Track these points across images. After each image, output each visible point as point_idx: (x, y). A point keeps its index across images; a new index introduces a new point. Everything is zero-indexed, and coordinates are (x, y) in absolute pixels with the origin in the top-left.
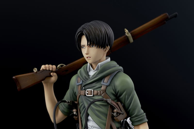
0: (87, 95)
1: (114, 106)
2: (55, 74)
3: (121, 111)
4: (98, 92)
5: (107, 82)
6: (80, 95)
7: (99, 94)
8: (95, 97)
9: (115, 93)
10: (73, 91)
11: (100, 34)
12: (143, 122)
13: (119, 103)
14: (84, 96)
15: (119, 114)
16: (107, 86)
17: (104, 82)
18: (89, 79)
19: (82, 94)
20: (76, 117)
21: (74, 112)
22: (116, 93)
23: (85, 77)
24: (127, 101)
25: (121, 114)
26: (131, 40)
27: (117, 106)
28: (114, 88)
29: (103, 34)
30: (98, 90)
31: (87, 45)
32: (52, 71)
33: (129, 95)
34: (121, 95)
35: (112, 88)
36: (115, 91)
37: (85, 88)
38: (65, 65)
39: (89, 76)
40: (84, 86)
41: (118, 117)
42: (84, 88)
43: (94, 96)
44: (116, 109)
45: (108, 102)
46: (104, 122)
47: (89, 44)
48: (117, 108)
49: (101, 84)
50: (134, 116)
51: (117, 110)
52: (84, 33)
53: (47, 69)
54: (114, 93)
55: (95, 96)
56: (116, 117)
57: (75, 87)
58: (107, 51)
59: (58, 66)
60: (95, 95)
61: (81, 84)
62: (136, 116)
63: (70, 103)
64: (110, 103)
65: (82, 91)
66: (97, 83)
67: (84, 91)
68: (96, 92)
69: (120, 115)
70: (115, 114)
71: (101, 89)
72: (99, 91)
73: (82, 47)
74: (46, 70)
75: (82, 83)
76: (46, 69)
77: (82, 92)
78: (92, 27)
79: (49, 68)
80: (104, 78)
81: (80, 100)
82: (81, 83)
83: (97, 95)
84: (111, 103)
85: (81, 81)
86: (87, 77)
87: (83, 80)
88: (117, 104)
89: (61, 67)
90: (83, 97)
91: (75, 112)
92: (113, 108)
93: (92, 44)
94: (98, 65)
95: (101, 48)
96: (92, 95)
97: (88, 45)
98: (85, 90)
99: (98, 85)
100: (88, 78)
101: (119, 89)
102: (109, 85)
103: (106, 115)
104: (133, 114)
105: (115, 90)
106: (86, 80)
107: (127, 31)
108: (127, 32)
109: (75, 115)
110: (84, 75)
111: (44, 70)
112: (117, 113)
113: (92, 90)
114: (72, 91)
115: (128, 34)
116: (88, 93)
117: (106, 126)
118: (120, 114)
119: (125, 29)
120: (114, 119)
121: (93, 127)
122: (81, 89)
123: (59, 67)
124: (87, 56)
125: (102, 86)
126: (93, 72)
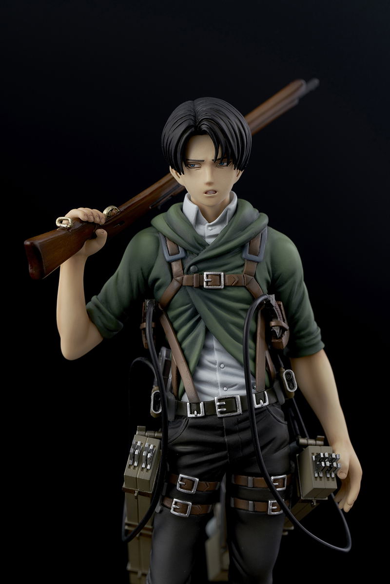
1: (277, 312)
4: (237, 278)
6: (181, 286)
7: (240, 284)
8: (232, 291)
9: (271, 279)
14: (197, 288)
15: (281, 330)
16: (258, 263)
18: (207, 248)
19: (191, 284)
23: (195, 239)
28: (271, 266)
34: (282, 284)
35: (266, 268)
36: (271, 275)
37: (200, 267)
40: (195, 264)
41: (283, 338)
42: (193, 268)
43: (226, 287)
45: (271, 302)
54: (269, 279)
55: (230, 288)
56: (280, 338)
57: (153, 267)
59: (106, 211)
60: (231, 286)
61: (182, 259)
64: (274, 304)
65: (188, 277)
67: (196, 275)
68: (231, 278)
71: (243, 271)
73: (187, 165)
74: (88, 222)
75: (186, 256)
76: (88, 218)
77: (189, 279)
79: (94, 218)
80: (247, 243)
82: (181, 255)
83: (235, 285)
85: (182, 250)
87: (191, 248)
90: (192, 292)
94: (227, 212)
96: (220, 285)
98: (200, 272)
102: (262, 261)
105: (271, 273)
106: (200, 248)
113: (221, 274)
116: (208, 280)
121: (222, 366)
122: (186, 271)
125: (246, 265)
126: (210, 228)
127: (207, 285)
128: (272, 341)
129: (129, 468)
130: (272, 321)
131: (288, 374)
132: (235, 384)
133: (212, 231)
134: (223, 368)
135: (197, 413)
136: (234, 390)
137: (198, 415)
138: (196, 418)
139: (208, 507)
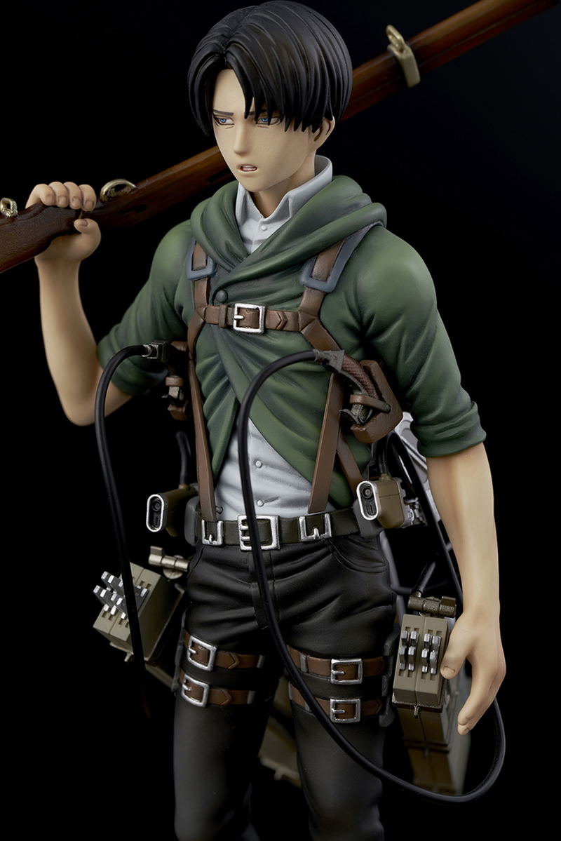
0: (235, 328)
1: (355, 381)
2: (92, 224)
3: (381, 399)
4: (285, 316)
5: (325, 276)
6: (204, 323)
7: (289, 327)
8: (274, 337)
9: (357, 321)
10: (170, 301)
11: (303, 69)
12: (470, 442)
13: (374, 365)
14: (224, 328)
15: (371, 411)
16: (326, 294)
17: (314, 274)
18: (247, 261)
19: (212, 318)
20: (180, 410)
21: (171, 389)
22: (360, 321)
23: (228, 246)
24: (406, 357)
25: (381, 414)
26: (414, 75)
27: (365, 379)
28: (356, 299)
29: (313, 70)
30: (288, 309)
31: (246, 117)
32: (79, 213)
33: (417, 333)
34: (380, 331)
35: (345, 303)
36: (357, 314)
37: (230, 294)
38: (133, 186)
39: (243, 240)
40: (224, 287)
41: (368, 425)
42: (221, 294)
43: (266, 330)
44: (360, 390)
45: (332, 363)
46: (308, 443)
47: (252, 113)
48: (366, 389)
49: (298, 282)
50: (431, 417)
51: (364, 398)
52: (231, 60)
53: (61, 203)
54: (352, 321)
55: (272, 333)
56: (362, 425)
57: (176, 286)
58: (324, 138)
59: (105, 189)
60: (275, 329)
61: (209, 277)
62: (441, 419)
63: (160, 354)
64: (339, 368)
65: (213, 309)
66: (281, 276)
67: (224, 307)
68: (275, 317)
69: (378, 417)
70: (356, 412)
71: (297, 306)
72: (289, 315)
73: (217, 119)
74: (55, 206)
75: (214, 274)
76: (55, 201)
77: (215, 313)
78: (270, 37)
79: (68, 201)
80: (311, 257)
81: (203, 345)
82: (209, 271)
83: (282, 328)
84: (343, 369)
85: (211, 262)
86: (236, 248)
87: (220, 261)
88: (367, 371)
89: (115, 194)
90: (218, 334)
91: (177, 388)
92: (346, 386)
93: (266, 113)
94: (287, 201)
95: (303, 130)
96: (258, 328)
97: (247, 113)
98: (228, 302)
99: (285, 287)
100: (240, 253)
101: (373, 306)
102: (335, 291)
103: (318, 415)
104: (431, 411)
105: (358, 312)
106: (233, 261)
107: (395, 36)
108: (399, 42)
109: (176, 402)
110: (223, 236)
111: (45, 207)
112: (366, 408)
113: (261, 309)
114: (164, 299)
115: (401, 51)
116: (241, 317)
117: (314, 460)
118: (376, 411)
119: (390, 28)
120: (351, 431)
121: (258, 464)
122: (211, 298)
123: (106, 192)
124: (242, 161)
125: (305, 295)
126: (263, 227)
127: (238, 326)
128: (352, 428)
129: (103, 616)
130: (353, 394)
131: (365, 489)
132: (275, 496)
133: (266, 232)
134: (260, 467)
135: (213, 540)
136: (275, 506)
137: (215, 543)
138: (212, 546)
139: (247, 694)
